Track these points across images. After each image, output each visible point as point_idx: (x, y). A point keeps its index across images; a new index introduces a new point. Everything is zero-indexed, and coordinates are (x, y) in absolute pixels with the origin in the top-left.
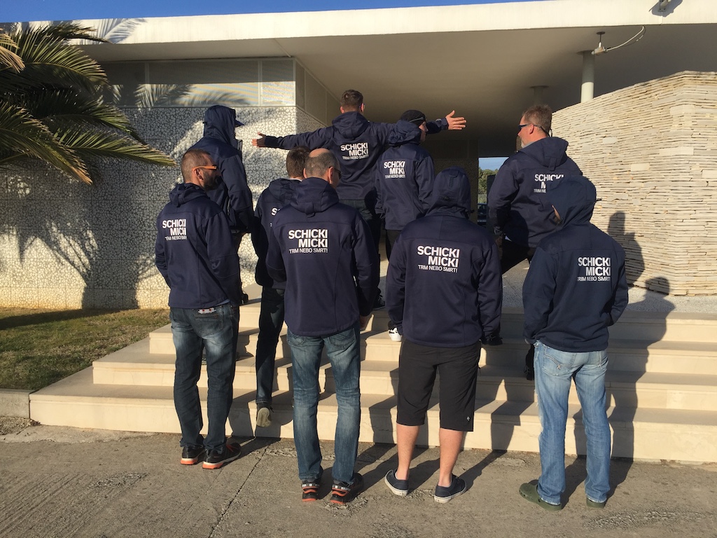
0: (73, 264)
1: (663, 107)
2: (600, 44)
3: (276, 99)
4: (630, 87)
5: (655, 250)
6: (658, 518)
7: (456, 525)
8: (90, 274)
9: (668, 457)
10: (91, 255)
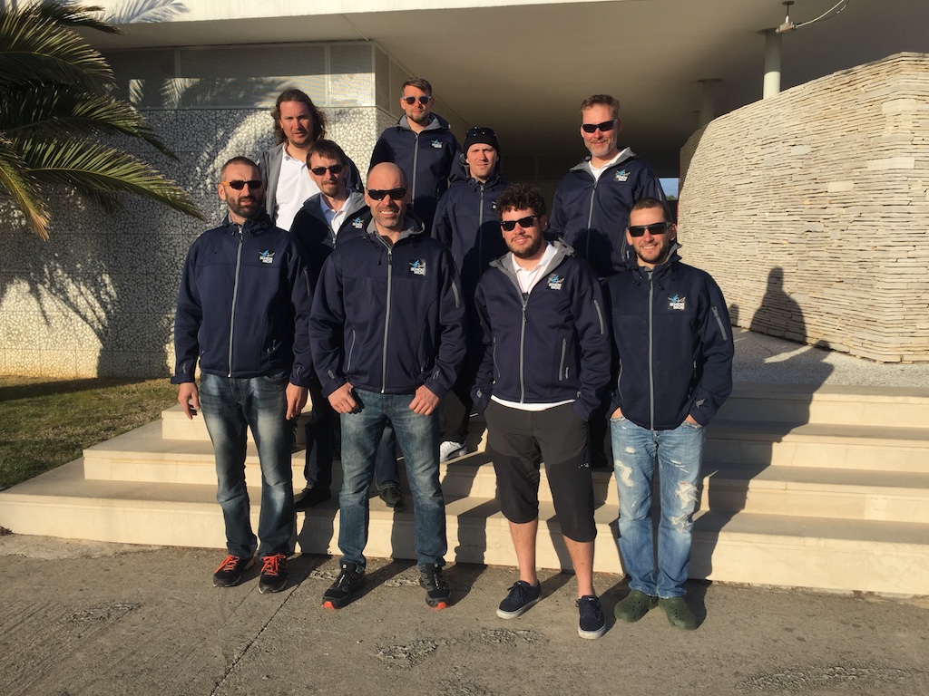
0: (84, 318)
1: (872, 102)
2: (787, 18)
3: (350, 97)
4: (827, 77)
5: (858, 301)
6: (843, 677)
7: (556, 684)
8: (107, 332)
9: (864, 588)
10: (109, 306)
